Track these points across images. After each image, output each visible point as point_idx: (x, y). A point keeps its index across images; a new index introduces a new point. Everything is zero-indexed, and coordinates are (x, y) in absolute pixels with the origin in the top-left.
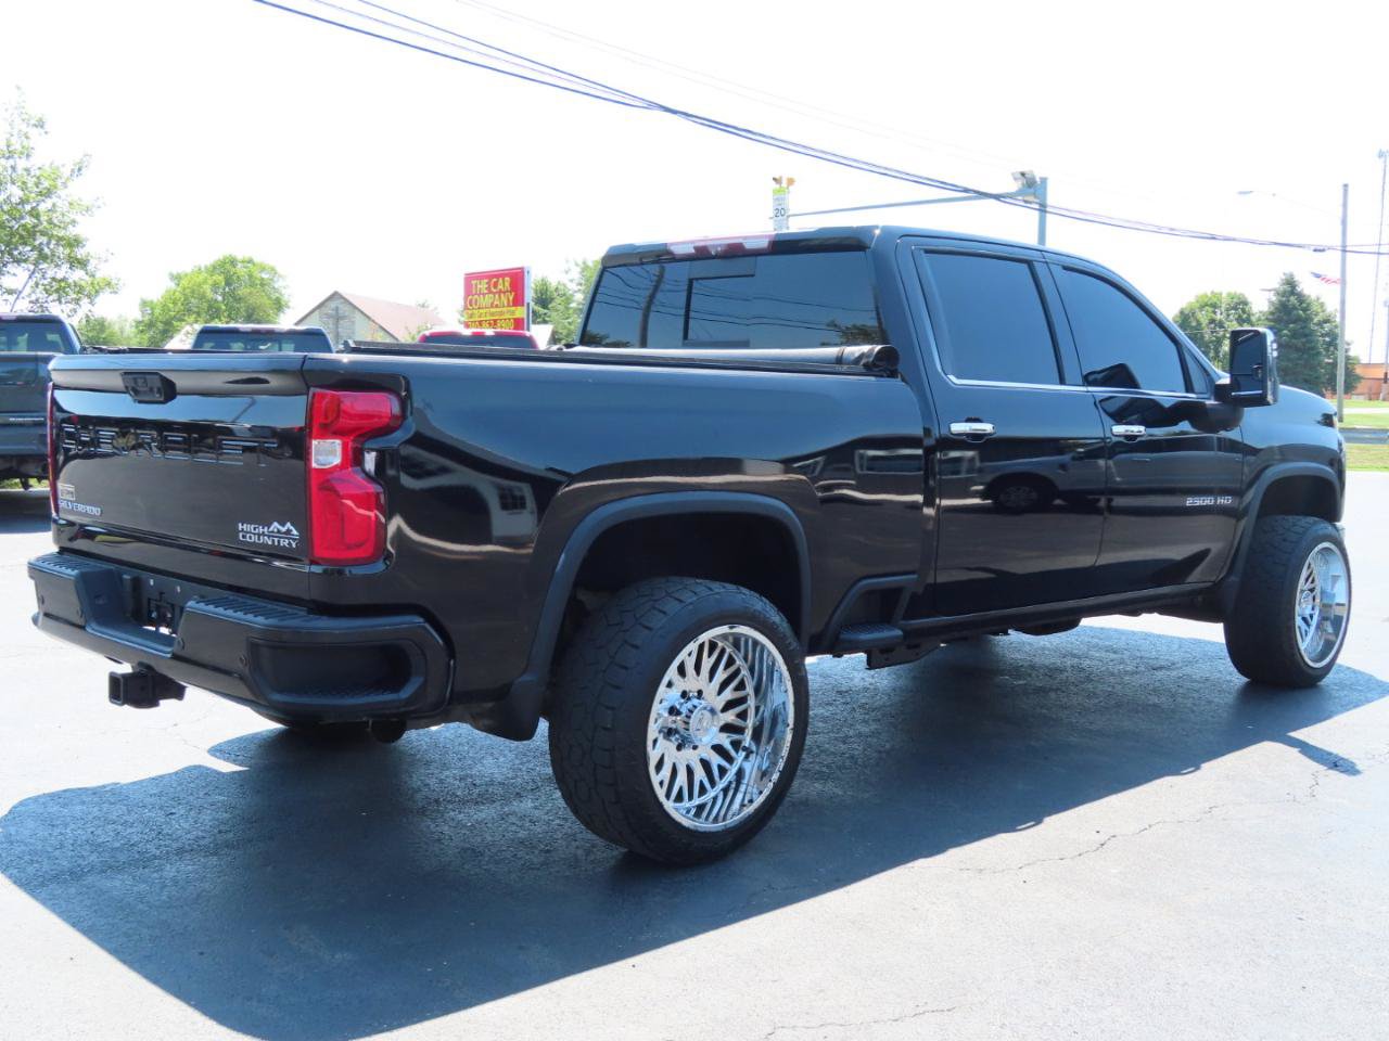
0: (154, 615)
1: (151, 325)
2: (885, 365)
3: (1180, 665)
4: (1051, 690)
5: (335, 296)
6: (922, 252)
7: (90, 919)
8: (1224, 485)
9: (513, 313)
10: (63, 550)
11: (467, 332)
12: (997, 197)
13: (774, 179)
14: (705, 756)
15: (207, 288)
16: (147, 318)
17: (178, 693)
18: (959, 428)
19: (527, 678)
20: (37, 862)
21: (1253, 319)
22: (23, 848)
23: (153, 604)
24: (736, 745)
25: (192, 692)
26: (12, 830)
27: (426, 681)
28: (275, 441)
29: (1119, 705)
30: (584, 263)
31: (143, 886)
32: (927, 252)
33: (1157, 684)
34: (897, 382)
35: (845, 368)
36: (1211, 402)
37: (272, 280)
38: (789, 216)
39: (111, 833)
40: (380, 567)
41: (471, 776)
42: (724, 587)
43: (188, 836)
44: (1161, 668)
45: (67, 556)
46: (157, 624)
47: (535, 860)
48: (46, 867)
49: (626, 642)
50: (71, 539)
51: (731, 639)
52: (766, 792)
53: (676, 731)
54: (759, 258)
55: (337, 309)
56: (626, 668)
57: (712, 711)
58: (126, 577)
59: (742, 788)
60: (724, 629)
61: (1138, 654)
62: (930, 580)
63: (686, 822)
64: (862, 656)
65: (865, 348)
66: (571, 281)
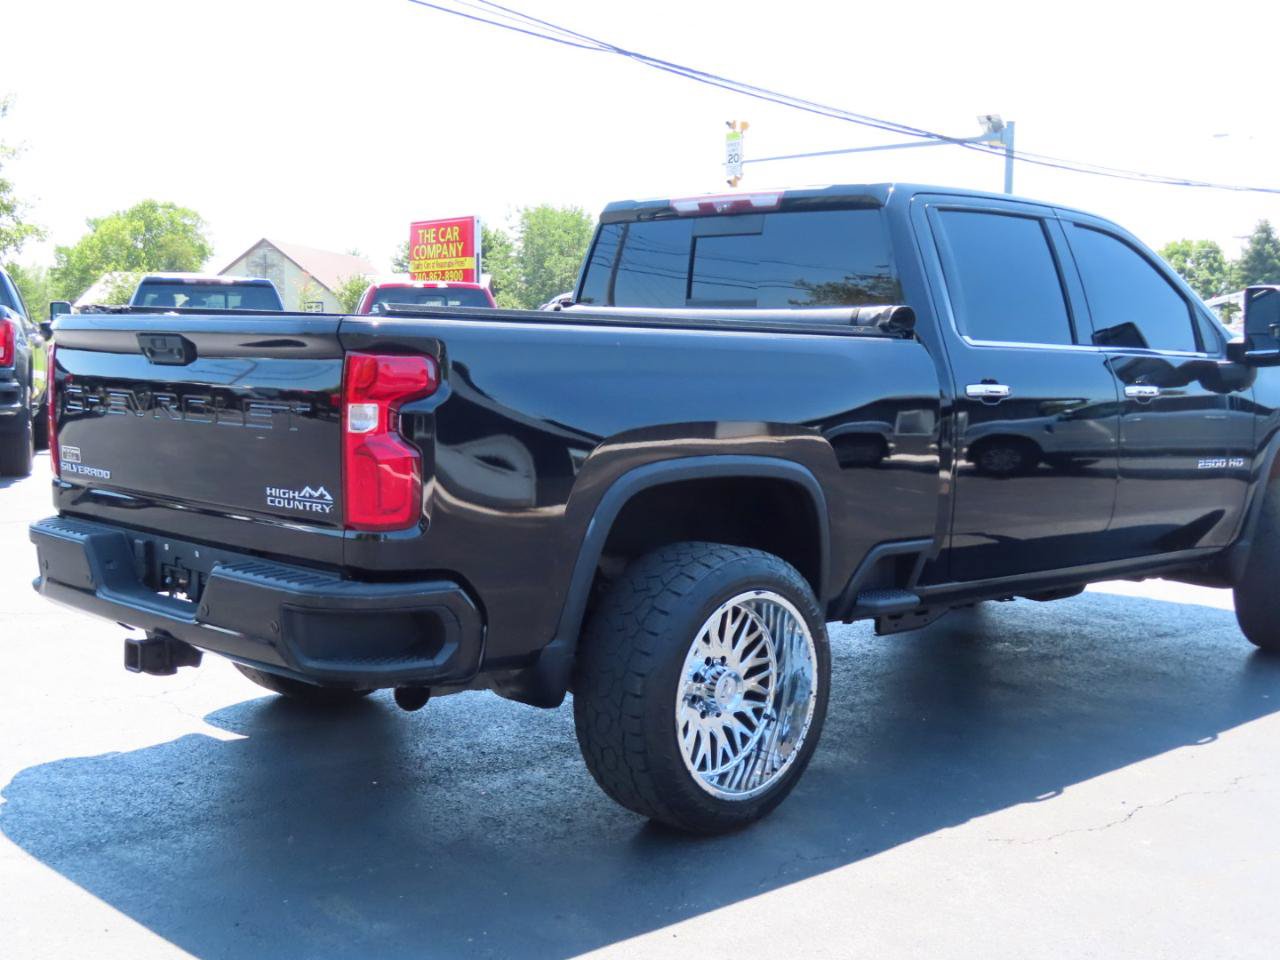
0: (168, 580)
1: (66, 274)
2: (902, 326)
3: (1184, 632)
4: (1054, 657)
5: (263, 243)
6: (936, 210)
7: (117, 890)
8: (1235, 446)
9: (462, 263)
10: (64, 514)
11: (419, 284)
12: (961, 142)
13: (728, 123)
14: (728, 724)
15: (126, 235)
16: (63, 266)
17: (194, 659)
18: (976, 390)
19: (557, 644)
20: (52, 833)
21: (1226, 268)
22: (34, 819)
23: (167, 570)
24: (758, 712)
25: (209, 658)
26: (20, 801)
27: (459, 647)
28: (309, 404)
29: (1127, 673)
30: (526, 210)
31: (164, 857)
32: (941, 209)
33: (1164, 652)
34: (912, 343)
35: (862, 329)
36: (1223, 362)
37: (195, 226)
38: (742, 163)
39: (123, 804)
40: (415, 532)
41: (478, 745)
42: (750, 553)
43: (201, 806)
44: (1165, 635)
45: (68, 519)
46: (173, 590)
47: (558, 829)
48: (62, 838)
49: (655, 608)
50: (75, 503)
51: (753, 605)
52: (790, 761)
53: (701, 699)
54: (768, 216)
55: (265, 257)
56: (656, 634)
57: (737, 678)
58: (137, 541)
59: (763, 755)
60: (750, 595)
61: (1140, 621)
62: (946, 545)
63: (712, 791)
64: (871, 623)
65: (881, 309)
66: (512, 228)
